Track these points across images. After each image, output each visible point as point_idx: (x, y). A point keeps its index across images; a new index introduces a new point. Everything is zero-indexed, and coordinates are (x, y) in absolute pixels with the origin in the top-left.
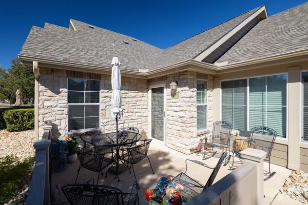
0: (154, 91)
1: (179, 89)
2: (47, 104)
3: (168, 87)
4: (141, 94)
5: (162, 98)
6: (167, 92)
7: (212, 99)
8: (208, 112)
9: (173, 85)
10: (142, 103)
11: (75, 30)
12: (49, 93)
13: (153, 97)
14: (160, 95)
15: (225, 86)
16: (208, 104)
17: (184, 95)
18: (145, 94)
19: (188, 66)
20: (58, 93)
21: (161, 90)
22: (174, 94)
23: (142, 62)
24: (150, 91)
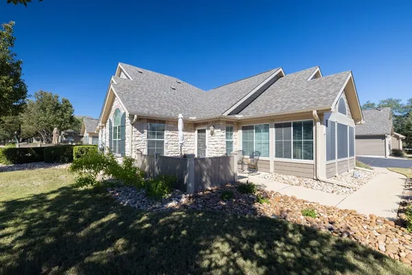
0: (199, 131)
1: (215, 131)
2: (137, 139)
3: (208, 129)
4: (190, 133)
5: (205, 136)
6: (208, 132)
7: (236, 137)
8: (234, 145)
9: (212, 128)
10: (190, 140)
11: (131, 79)
12: (138, 132)
13: (198, 136)
14: (203, 134)
15: (244, 128)
16: (234, 140)
17: (218, 134)
18: (193, 134)
19: (220, 118)
20: (143, 132)
21: (204, 131)
22: (212, 134)
23: (190, 110)
24: (196, 131)
